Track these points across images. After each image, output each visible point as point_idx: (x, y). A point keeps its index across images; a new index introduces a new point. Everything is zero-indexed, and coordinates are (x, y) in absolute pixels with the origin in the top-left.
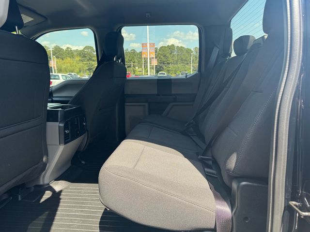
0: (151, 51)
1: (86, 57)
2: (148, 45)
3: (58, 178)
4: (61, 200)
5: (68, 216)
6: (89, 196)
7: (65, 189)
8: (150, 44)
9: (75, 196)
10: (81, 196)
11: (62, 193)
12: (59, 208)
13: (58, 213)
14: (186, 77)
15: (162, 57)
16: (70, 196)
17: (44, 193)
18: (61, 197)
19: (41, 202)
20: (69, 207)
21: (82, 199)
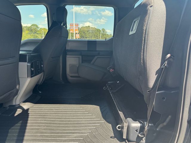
0: (76, 29)
1: (32, 31)
2: (74, 25)
3: (25, 101)
4: (29, 114)
5: (36, 123)
6: (48, 111)
7: (31, 107)
8: (75, 24)
9: (39, 111)
10: (42, 111)
11: (29, 110)
12: (29, 119)
13: (29, 122)
14: (106, 40)
15: (82, 33)
16: (35, 111)
17: (17, 110)
18: (29, 112)
19: (15, 116)
20: (36, 118)
21: (43, 113)
